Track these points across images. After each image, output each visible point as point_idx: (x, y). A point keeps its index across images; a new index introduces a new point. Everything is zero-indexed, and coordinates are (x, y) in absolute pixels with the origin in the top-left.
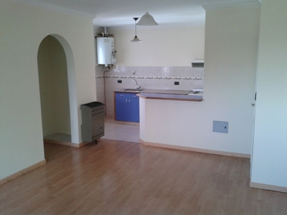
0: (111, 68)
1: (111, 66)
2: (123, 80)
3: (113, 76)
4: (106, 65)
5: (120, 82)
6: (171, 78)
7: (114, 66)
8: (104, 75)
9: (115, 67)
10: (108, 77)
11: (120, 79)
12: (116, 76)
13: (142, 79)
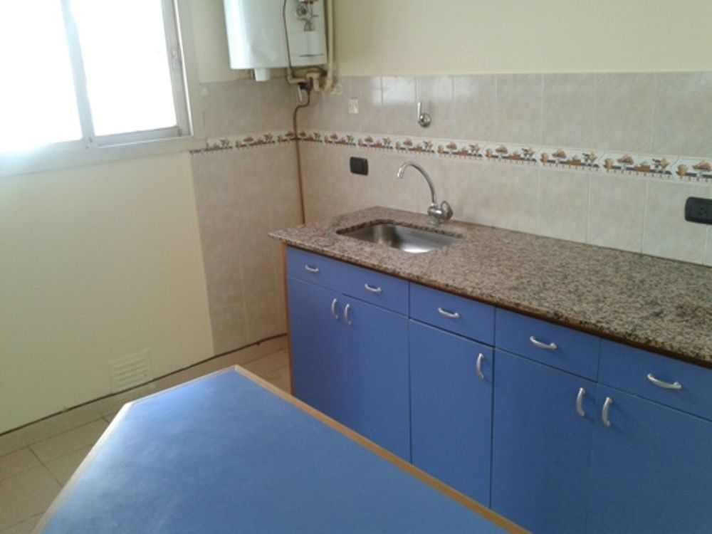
0: (316, 87)
1: (315, 76)
2: (372, 157)
3: (329, 134)
4: (260, 76)
5: (359, 166)
6: (660, 168)
7: (330, 75)
8: (295, 126)
9: (335, 80)
10: (310, 139)
11: (359, 153)
12: (341, 136)
13: (467, 160)
